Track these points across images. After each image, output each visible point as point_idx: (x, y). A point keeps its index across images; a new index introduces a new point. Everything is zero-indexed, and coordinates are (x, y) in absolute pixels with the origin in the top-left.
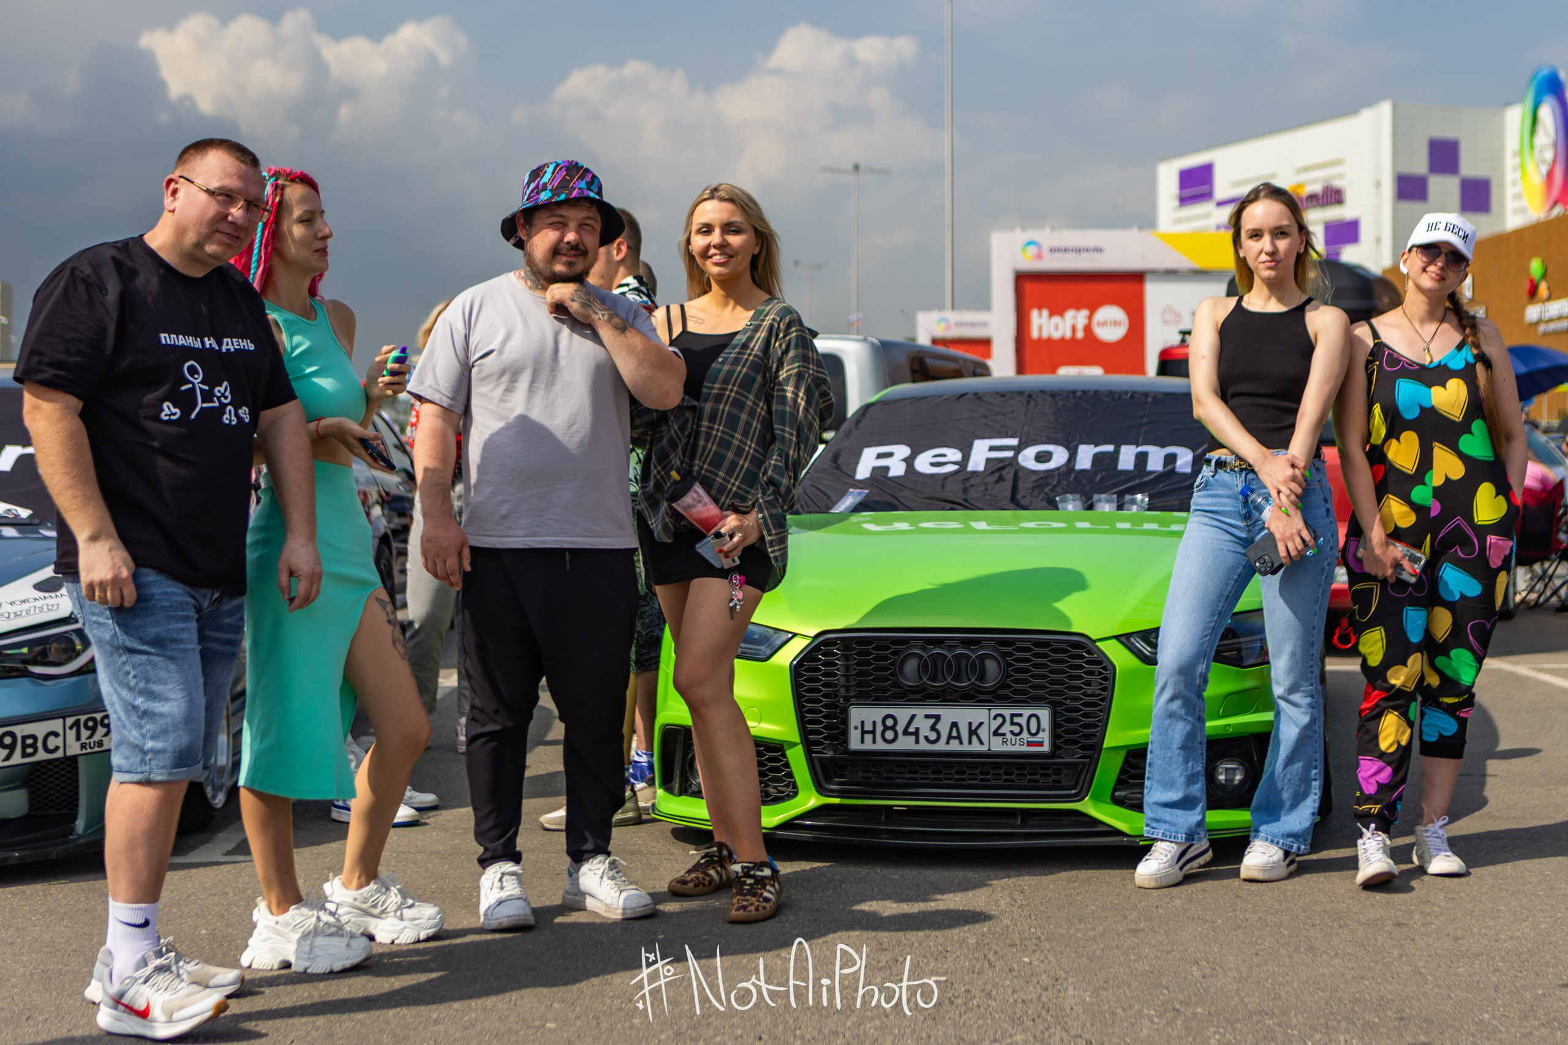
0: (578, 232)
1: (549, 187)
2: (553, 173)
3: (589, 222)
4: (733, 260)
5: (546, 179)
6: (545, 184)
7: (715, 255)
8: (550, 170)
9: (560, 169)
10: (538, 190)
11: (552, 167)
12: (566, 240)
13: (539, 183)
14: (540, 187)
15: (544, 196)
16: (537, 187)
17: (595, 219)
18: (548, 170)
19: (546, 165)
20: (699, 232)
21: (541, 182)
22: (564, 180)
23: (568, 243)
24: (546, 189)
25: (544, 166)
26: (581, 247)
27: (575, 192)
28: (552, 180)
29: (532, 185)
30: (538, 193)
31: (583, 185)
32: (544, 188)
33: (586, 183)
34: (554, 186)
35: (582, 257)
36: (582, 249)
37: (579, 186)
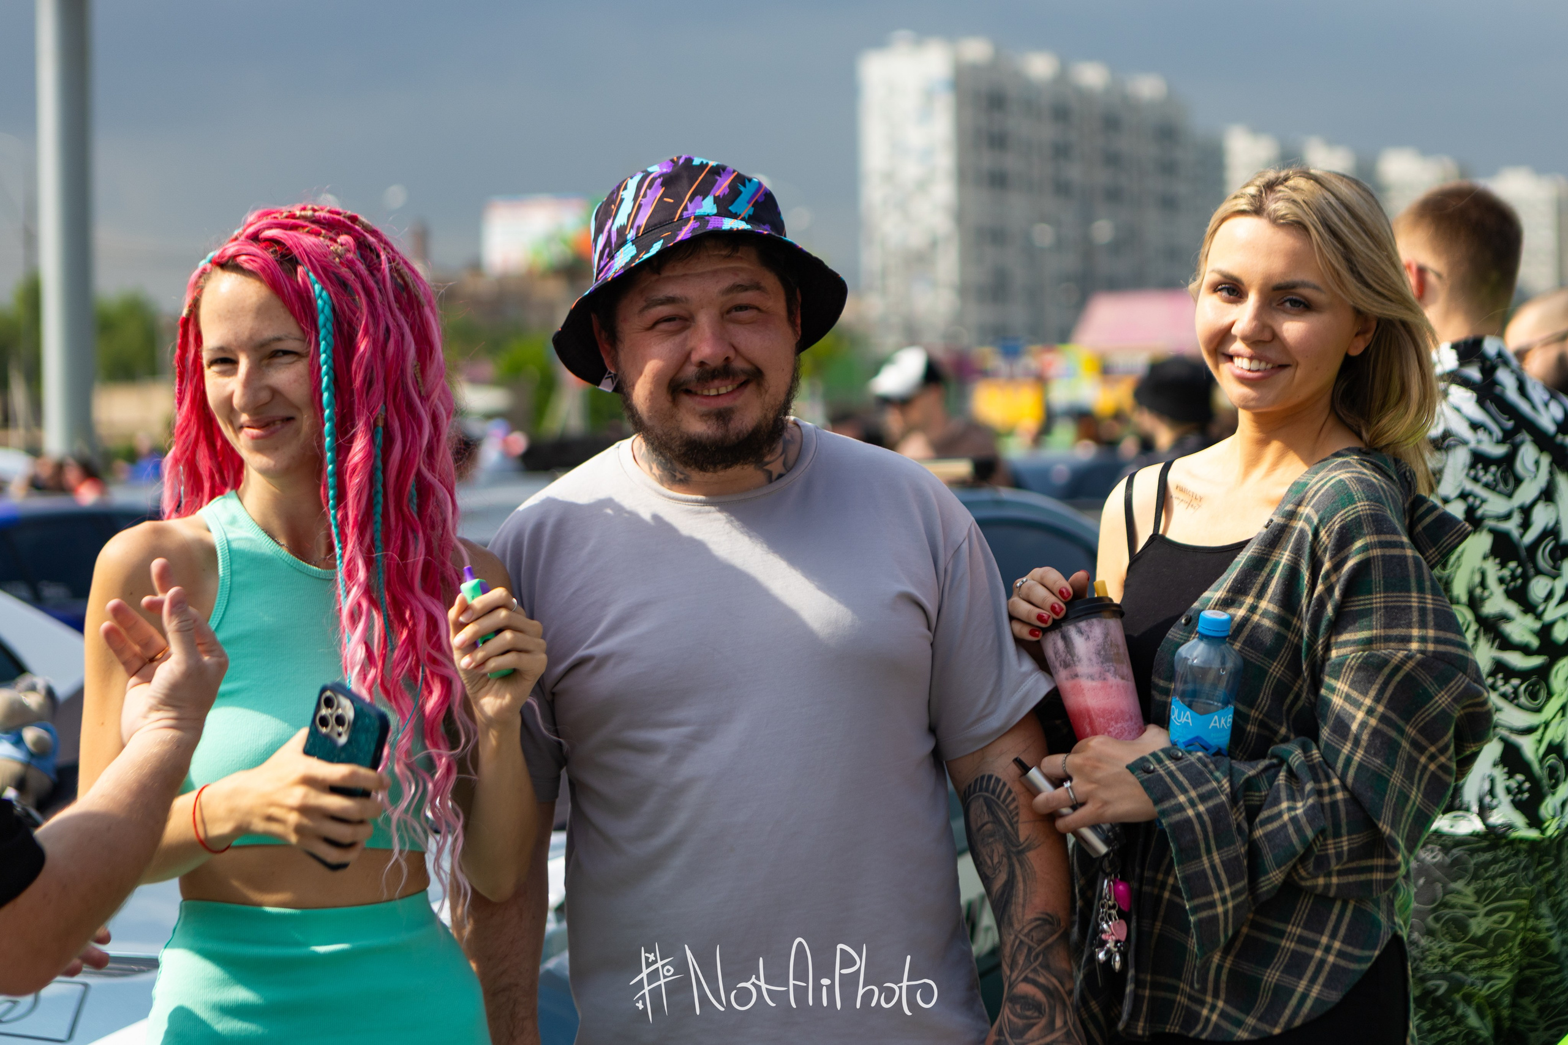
0: (720, 335)
1: (631, 235)
2: (635, 199)
3: (744, 297)
5: (621, 219)
6: (622, 231)
7: (1241, 356)
8: (628, 195)
9: (650, 186)
10: (611, 248)
11: (632, 184)
12: (696, 357)
13: (612, 227)
14: (616, 237)
15: (625, 256)
16: (608, 242)
17: (757, 287)
18: (624, 194)
19: (621, 186)
20: (1214, 288)
21: (614, 229)
22: (660, 209)
23: (702, 364)
24: (624, 243)
25: (619, 188)
26: (739, 364)
27: (686, 229)
28: (634, 217)
30: (612, 257)
31: (708, 206)
32: (622, 243)
33: (717, 200)
34: (639, 227)
35: (750, 390)
36: (744, 372)
37: (699, 212)
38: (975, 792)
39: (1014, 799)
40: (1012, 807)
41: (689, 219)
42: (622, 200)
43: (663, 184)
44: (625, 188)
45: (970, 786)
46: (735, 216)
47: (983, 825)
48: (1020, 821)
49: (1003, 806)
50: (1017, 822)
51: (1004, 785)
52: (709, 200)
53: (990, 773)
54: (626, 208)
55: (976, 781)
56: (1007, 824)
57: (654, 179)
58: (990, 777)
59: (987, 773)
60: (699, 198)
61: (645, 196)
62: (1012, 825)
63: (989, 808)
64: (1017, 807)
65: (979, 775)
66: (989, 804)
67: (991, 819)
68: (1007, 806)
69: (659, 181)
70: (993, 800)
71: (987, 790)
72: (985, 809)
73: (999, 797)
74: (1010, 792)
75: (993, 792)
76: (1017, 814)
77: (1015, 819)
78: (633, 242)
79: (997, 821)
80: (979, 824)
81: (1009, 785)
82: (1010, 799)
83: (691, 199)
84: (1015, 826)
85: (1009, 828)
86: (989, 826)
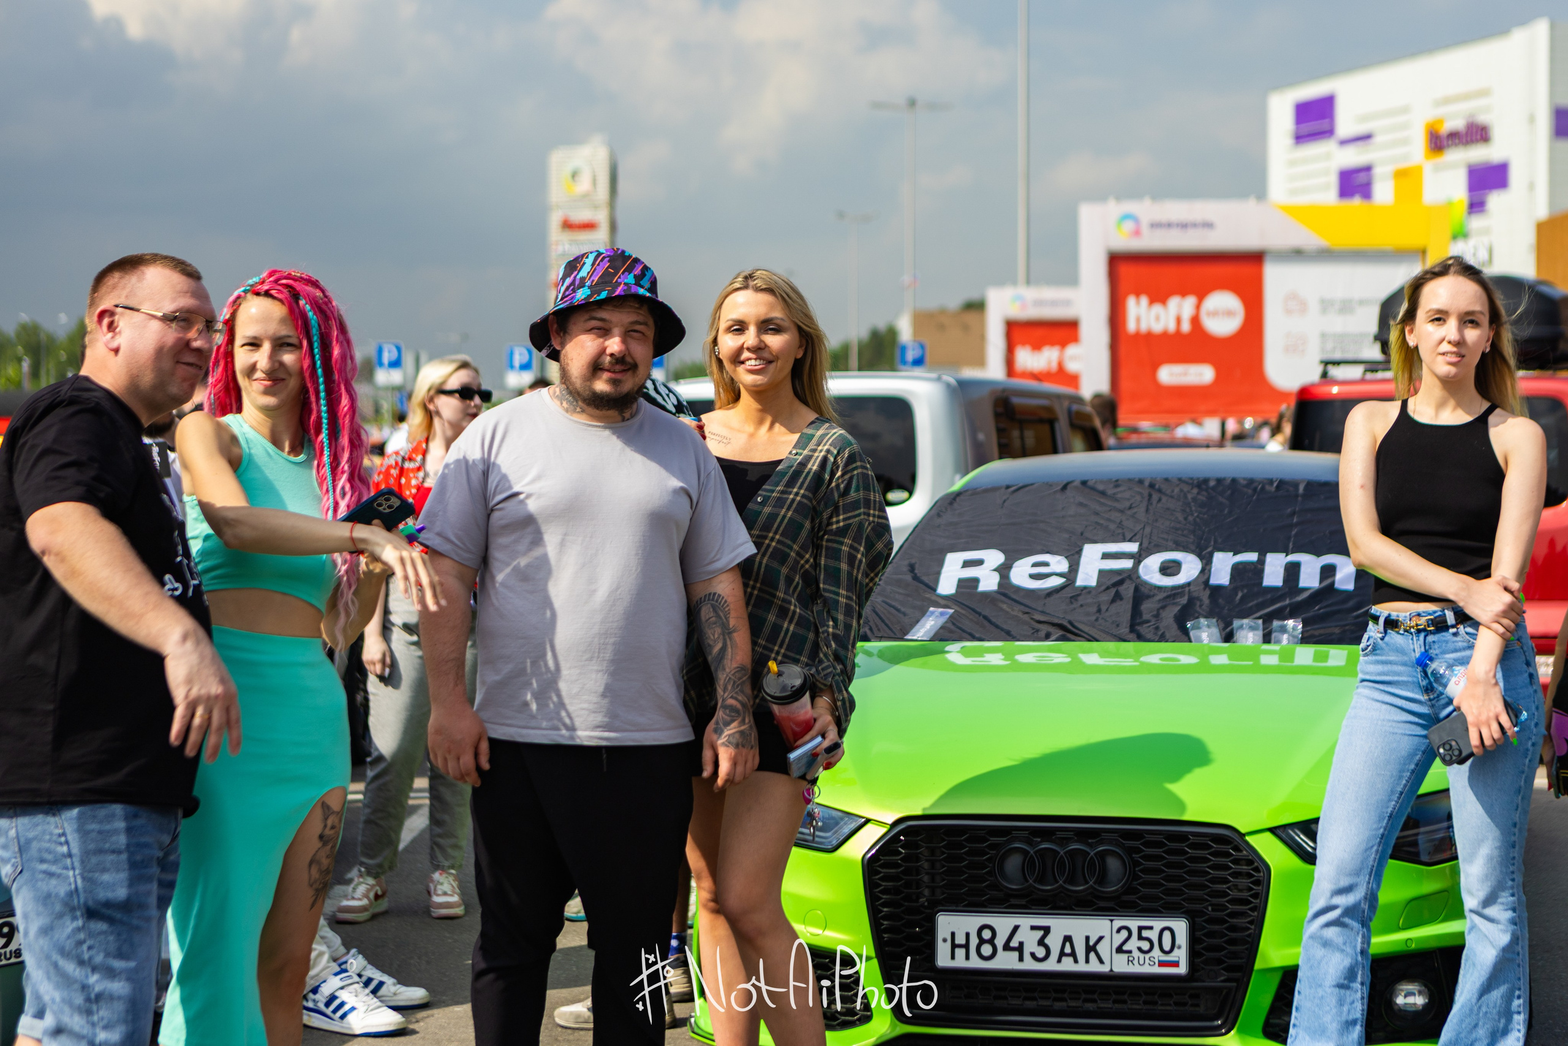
0: (624, 341)
1: (588, 283)
2: (593, 265)
3: (638, 327)
4: (772, 367)
5: (583, 273)
6: (583, 279)
7: (749, 359)
8: (589, 261)
9: (602, 260)
10: (574, 287)
11: (592, 257)
12: (609, 350)
13: (575, 277)
14: (577, 283)
15: (582, 294)
16: (573, 282)
17: (645, 324)
18: (587, 261)
19: (586, 255)
20: (729, 330)
21: (578, 277)
22: (606, 274)
23: (612, 354)
24: (584, 286)
25: (583, 255)
26: (628, 359)
28: (591, 274)
29: (568, 281)
30: (574, 291)
31: (630, 279)
32: (582, 285)
33: (635, 276)
34: (593, 281)
35: (630, 373)
36: (629, 363)
37: (626, 281)
38: (706, 600)
39: (727, 606)
40: (726, 610)
41: (620, 283)
42: (584, 264)
43: (609, 261)
44: (587, 257)
45: (701, 598)
46: (642, 287)
47: (708, 618)
48: (731, 617)
49: (721, 609)
50: (728, 618)
52: (632, 275)
53: (715, 591)
54: (587, 268)
55: (706, 595)
56: (722, 618)
57: (604, 258)
58: (715, 593)
60: (626, 273)
61: (598, 265)
63: (714, 610)
64: (729, 610)
65: (710, 591)
66: (714, 608)
67: (715, 615)
68: (724, 609)
69: (607, 259)
70: (716, 605)
71: (713, 600)
72: (711, 609)
73: (719, 604)
74: (726, 602)
75: (717, 601)
76: (728, 614)
77: (727, 616)
78: (589, 287)
79: (717, 616)
80: (705, 616)
81: (724, 599)
82: (725, 606)
83: (623, 273)
84: (727, 620)
85: (724, 620)
86: (712, 618)
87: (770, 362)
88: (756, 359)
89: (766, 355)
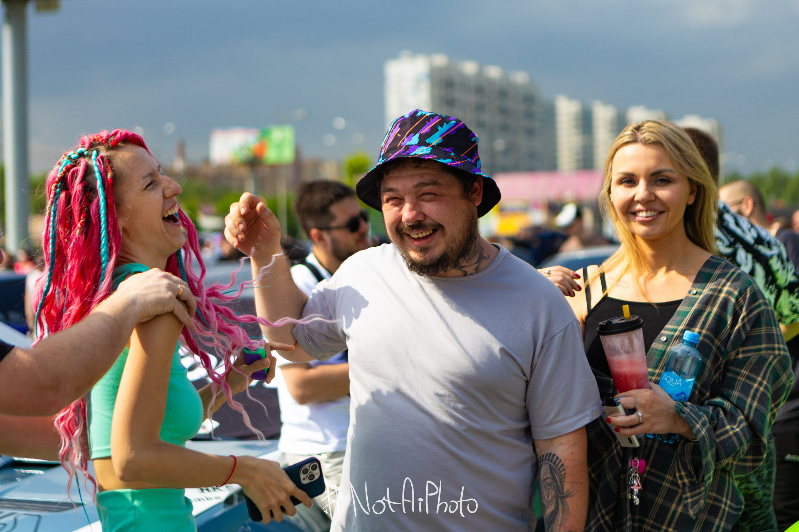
2: (389, 133)
4: (663, 217)
7: (640, 211)
12: (404, 219)
20: (621, 182)
22: (395, 140)
28: (386, 142)
33: (420, 135)
34: (385, 149)
37: (408, 143)
38: (545, 460)
39: (564, 470)
40: (562, 473)
41: (402, 147)
43: (400, 126)
45: (543, 456)
46: (427, 145)
47: (547, 479)
48: (566, 481)
49: (558, 472)
50: (564, 481)
51: (560, 461)
52: (417, 136)
53: (554, 453)
55: (547, 454)
56: (558, 481)
57: (397, 123)
58: (554, 455)
59: (553, 453)
61: (392, 132)
62: (561, 482)
63: (551, 471)
64: (565, 474)
65: (549, 452)
66: (551, 469)
67: (551, 477)
68: (560, 472)
69: (400, 123)
70: (553, 467)
71: (551, 461)
72: (549, 471)
73: (557, 467)
74: (563, 465)
75: (554, 463)
76: (564, 477)
77: (563, 480)
79: (554, 479)
80: (545, 478)
81: (563, 461)
82: (562, 469)
83: (408, 135)
84: (563, 483)
85: (559, 484)
86: (549, 480)
87: (661, 213)
88: (646, 211)
89: (658, 206)
